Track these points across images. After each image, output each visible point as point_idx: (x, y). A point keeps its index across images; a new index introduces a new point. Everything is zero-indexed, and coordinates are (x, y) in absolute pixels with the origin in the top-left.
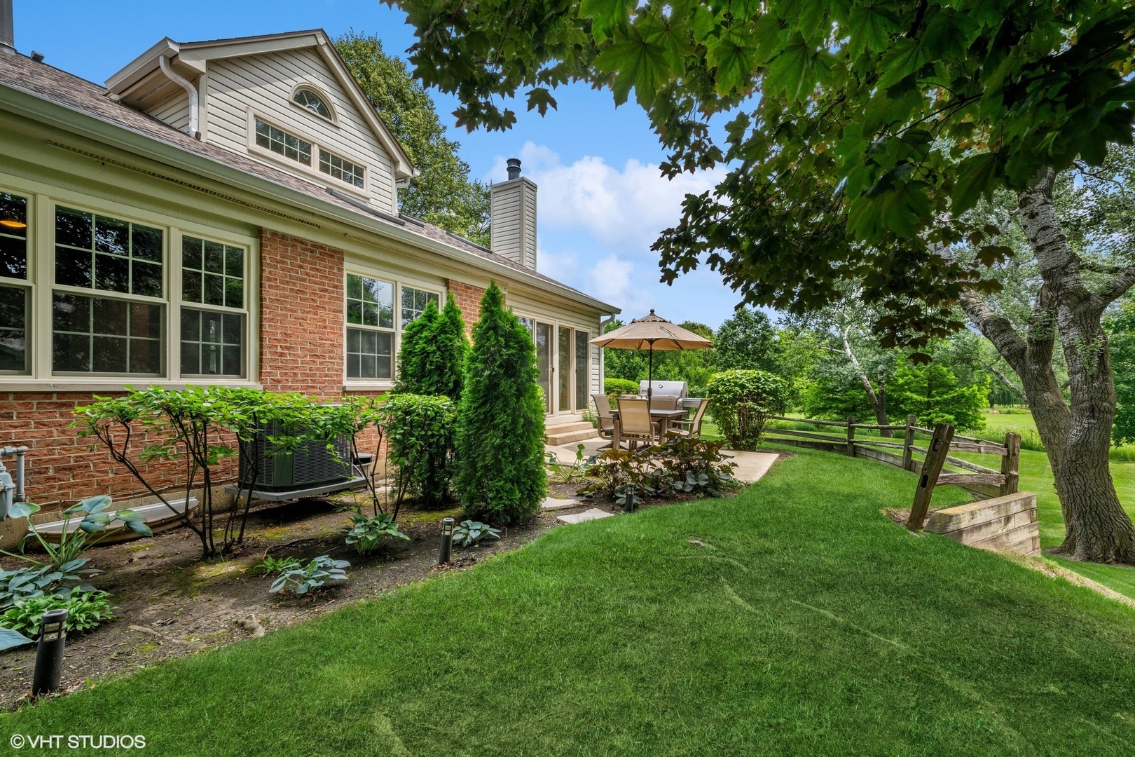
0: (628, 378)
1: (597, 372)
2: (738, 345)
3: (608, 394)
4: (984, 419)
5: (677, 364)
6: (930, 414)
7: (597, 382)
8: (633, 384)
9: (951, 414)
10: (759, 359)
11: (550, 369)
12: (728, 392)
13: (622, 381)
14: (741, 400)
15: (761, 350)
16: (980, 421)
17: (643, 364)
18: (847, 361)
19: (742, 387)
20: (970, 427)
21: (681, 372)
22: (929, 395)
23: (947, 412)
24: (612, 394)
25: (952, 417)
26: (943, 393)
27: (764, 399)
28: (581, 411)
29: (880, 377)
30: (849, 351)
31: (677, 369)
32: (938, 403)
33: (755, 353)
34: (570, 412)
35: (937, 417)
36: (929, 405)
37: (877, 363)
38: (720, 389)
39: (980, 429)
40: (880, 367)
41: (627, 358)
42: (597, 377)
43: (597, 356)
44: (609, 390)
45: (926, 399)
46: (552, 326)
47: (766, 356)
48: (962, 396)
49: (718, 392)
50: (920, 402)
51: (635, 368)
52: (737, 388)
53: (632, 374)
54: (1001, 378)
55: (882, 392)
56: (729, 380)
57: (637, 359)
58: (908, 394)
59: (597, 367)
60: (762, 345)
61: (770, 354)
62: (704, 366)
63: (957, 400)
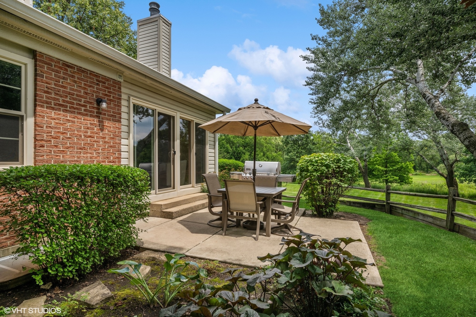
0: (236, 159)
1: (213, 155)
2: (293, 141)
3: (222, 170)
4: (412, 179)
5: (262, 151)
6: (386, 177)
7: (213, 162)
8: (239, 163)
9: (397, 176)
10: (305, 148)
11: (172, 152)
12: (316, 170)
13: (232, 161)
14: (327, 178)
15: (306, 144)
16: (410, 180)
17: (244, 151)
18: (348, 150)
19: (328, 166)
20: (406, 183)
21: (264, 155)
22: (386, 167)
23: (395, 176)
24: (224, 171)
25: (398, 178)
26: (394, 166)
27: (344, 177)
28: (200, 185)
29: (365, 158)
30: (349, 144)
31: (262, 154)
32: (391, 171)
33: (303, 145)
34: (191, 185)
35: (391, 178)
36: (386, 172)
37: (363, 150)
38: (310, 168)
39: (410, 184)
40: (365, 153)
41: (236, 147)
42: (213, 158)
43: (212, 143)
44: (222, 167)
45: (385, 169)
46: (174, 117)
47: (308, 147)
48: (402, 167)
49: (307, 171)
50: (382, 170)
51: (240, 153)
52: (324, 168)
53: (238, 156)
54: (423, 158)
55: (366, 166)
56: (316, 162)
57: (241, 148)
58: (377, 166)
59: (213, 151)
60: (306, 141)
61: (310, 146)
62: (276, 152)
63: (400, 169)
